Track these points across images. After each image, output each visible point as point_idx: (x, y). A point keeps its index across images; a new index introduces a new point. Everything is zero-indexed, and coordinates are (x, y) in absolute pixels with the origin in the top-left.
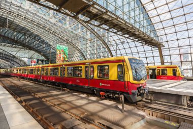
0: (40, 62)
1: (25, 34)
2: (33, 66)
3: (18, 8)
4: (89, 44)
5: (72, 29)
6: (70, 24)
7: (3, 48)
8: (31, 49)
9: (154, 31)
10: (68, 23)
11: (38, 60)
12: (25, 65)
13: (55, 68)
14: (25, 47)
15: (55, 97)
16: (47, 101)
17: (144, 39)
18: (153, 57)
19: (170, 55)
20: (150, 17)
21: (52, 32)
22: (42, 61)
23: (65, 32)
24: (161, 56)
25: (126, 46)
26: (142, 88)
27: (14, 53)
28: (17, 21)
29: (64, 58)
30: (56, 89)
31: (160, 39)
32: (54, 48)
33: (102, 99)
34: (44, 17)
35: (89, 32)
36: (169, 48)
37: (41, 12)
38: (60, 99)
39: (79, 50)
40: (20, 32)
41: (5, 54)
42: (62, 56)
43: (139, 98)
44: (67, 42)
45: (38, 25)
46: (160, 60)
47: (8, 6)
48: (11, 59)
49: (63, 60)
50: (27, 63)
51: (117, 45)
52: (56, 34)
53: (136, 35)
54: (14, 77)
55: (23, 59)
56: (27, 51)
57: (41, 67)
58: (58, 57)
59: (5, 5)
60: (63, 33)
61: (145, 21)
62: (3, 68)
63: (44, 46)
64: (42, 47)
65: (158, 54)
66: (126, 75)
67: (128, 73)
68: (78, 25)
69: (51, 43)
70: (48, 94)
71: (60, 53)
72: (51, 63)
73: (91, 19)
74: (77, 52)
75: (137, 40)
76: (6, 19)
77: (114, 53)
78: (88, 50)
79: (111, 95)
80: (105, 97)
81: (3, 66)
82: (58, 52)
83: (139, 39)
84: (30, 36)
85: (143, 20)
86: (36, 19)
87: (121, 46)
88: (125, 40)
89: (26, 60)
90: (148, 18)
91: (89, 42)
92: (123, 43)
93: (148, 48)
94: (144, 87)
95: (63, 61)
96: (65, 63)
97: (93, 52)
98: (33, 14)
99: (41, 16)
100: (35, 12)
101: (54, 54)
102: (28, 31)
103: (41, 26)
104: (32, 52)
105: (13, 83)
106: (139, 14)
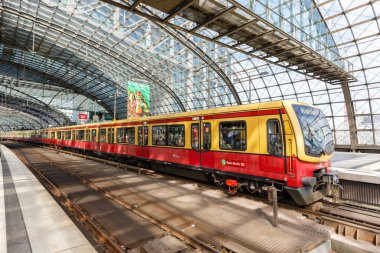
0: (96, 117)
1: (66, 63)
2: (83, 124)
3: (52, 12)
4: (192, 79)
5: (157, 49)
6: (152, 39)
7: (27, 91)
8: (78, 91)
9: (333, 48)
10: (149, 37)
11: (92, 114)
12: (68, 122)
13: (127, 129)
14: (67, 88)
15: (131, 189)
16: (115, 197)
17: (312, 65)
18: (330, 103)
19: (369, 100)
20: (325, 17)
21: (117, 57)
22: (100, 115)
23: (144, 55)
24: (349, 102)
25: (270, 81)
26: (323, 171)
27: (46, 101)
28: (52, 37)
29: (143, 108)
30: (129, 170)
31: (346, 64)
32: (123, 89)
33: (231, 196)
34: (103, 27)
35: (190, 56)
36: (367, 84)
37: (97, 18)
38: (142, 195)
39: (171, 92)
40: (57, 59)
41: (30, 103)
42: (139, 104)
43: (317, 195)
44: (147, 75)
45: (92, 44)
46: (345, 109)
47: (34, 8)
48: (42, 111)
49: (140, 112)
50: (72, 120)
51: (250, 80)
52: (127, 62)
53: (294, 56)
54: (48, 145)
55: (63, 111)
56: (70, 96)
57: (99, 127)
58: (130, 106)
59: (29, 6)
60: (139, 58)
61: (313, 28)
62: (28, 129)
63: (104, 84)
64: (98, 87)
65: (341, 97)
66: (288, 142)
67: (292, 137)
68: (168, 42)
69: (117, 80)
70: (117, 182)
71: (134, 99)
72: (117, 119)
73: (200, 24)
74: (167, 95)
75: (295, 67)
76: (31, 33)
77: (243, 97)
78: (189, 91)
79: (253, 187)
80: (238, 190)
81: (27, 125)
82: (131, 97)
83: (301, 65)
84: (76, 65)
85: (310, 25)
86: (87, 32)
87: (258, 83)
88: (268, 70)
89: (69, 113)
90: (321, 21)
91: (191, 75)
92: (262, 75)
93: (318, 84)
94: (326, 171)
95: (141, 115)
96: (145, 118)
97: (199, 96)
98: (82, 22)
99: (97, 25)
100: (84, 19)
101: (123, 101)
102: (73, 56)
103: (97, 46)
104: (81, 98)
105: (47, 158)
106: (302, 12)
